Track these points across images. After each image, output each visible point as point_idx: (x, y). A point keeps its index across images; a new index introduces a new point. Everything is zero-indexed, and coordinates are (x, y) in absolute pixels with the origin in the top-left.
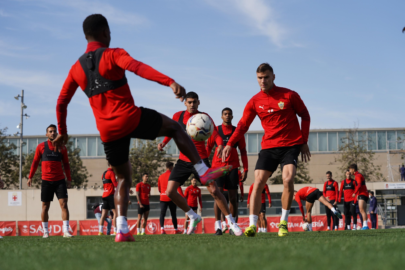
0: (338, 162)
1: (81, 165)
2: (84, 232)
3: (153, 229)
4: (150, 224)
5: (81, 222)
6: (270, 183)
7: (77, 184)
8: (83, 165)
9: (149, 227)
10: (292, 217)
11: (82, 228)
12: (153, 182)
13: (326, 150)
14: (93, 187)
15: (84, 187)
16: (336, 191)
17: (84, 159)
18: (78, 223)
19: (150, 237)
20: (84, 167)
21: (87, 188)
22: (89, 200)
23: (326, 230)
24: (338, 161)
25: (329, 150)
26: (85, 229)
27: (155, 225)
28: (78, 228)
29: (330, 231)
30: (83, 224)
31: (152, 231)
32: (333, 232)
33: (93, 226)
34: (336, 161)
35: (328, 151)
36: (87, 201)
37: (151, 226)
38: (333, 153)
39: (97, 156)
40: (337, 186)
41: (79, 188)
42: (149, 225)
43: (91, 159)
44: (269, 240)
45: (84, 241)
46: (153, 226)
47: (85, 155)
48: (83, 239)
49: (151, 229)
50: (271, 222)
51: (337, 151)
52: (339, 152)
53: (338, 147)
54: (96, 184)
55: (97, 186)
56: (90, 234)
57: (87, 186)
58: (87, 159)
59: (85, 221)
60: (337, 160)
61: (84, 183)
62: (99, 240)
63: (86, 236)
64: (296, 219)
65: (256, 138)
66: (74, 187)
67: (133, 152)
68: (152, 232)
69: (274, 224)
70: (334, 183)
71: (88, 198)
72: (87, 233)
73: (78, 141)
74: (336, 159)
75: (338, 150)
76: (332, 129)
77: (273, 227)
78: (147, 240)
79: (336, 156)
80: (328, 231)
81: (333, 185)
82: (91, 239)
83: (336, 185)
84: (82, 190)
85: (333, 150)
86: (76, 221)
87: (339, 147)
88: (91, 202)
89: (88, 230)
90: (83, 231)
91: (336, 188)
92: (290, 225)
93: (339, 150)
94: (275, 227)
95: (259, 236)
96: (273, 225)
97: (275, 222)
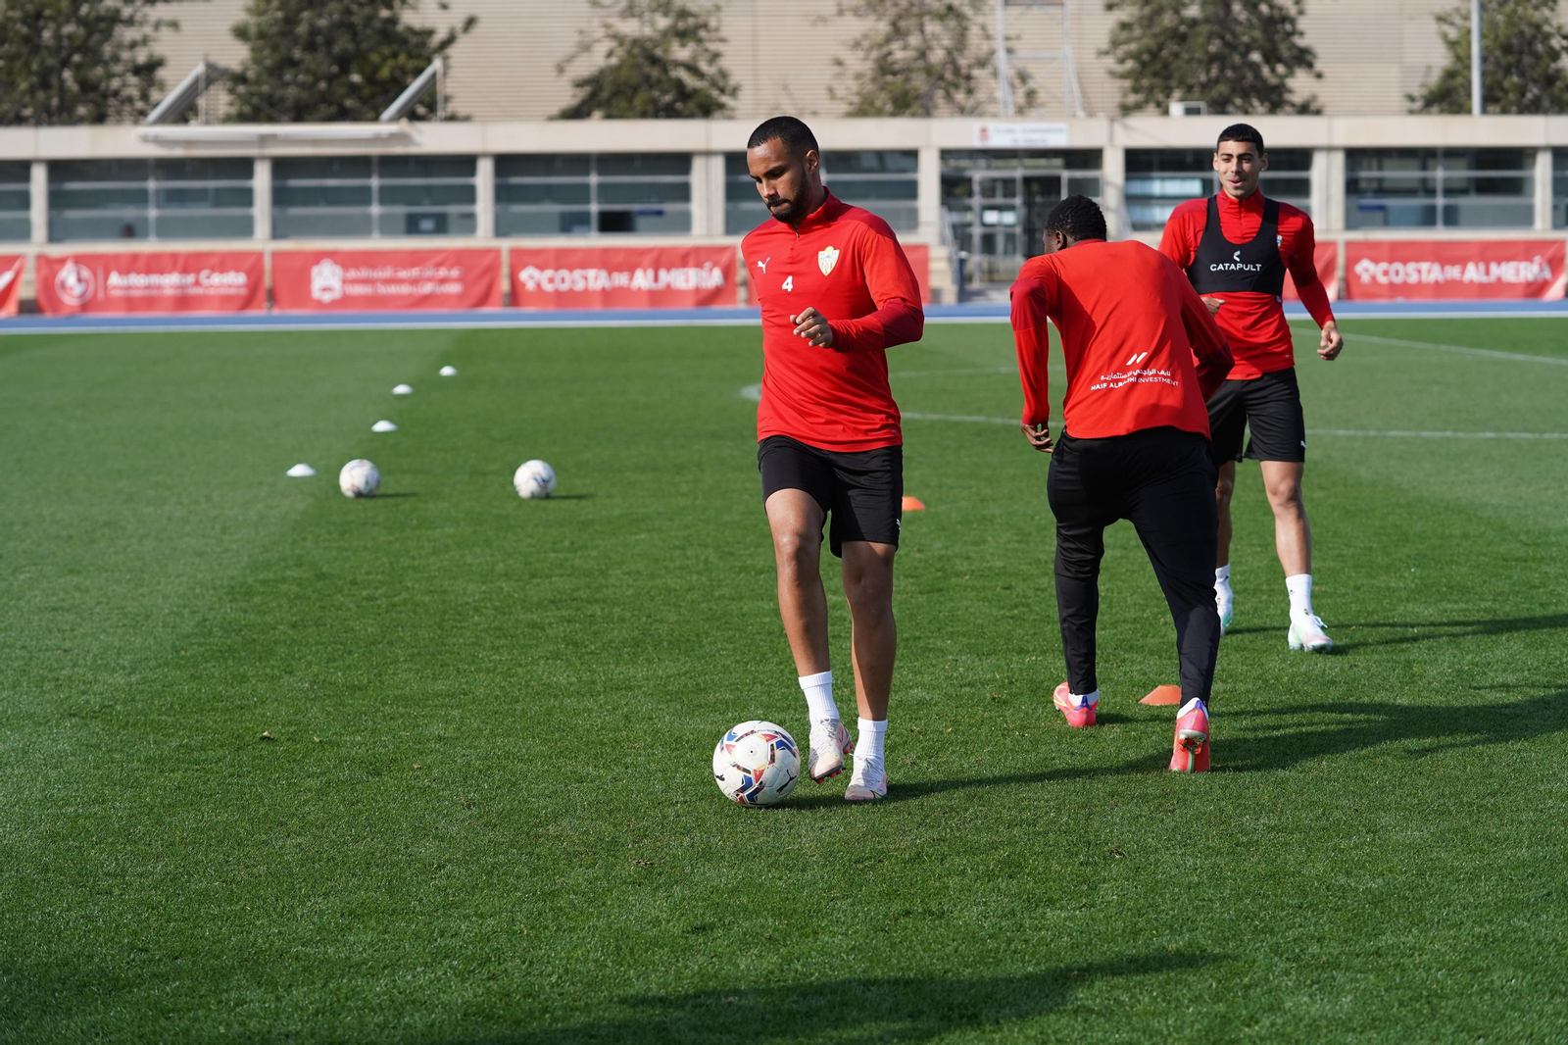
3: (78, 290)
9: (62, 281)
27: (86, 273)
31: (75, 298)
37: (70, 279)
42: (64, 274)
46: (80, 280)
49: (72, 289)
50: (524, 266)
68: (75, 302)
69: (537, 274)
96: (531, 277)
97: (541, 268)
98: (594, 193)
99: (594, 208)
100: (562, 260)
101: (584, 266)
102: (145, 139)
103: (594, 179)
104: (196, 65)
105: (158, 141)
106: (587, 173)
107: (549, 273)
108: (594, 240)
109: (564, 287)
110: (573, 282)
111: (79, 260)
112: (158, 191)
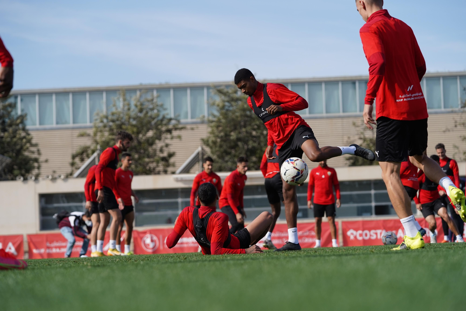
0: (459, 127)
1: (29, 141)
2: (35, 254)
3: (151, 245)
4: (147, 237)
5: (30, 236)
6: (346, 164)
7: (23, 172)
8: (34, 141)
9: (144, 242)
10: (385, 221)
11: (32, 246)
12: (150, 168)
13: (440, 107)
14: (50, 177)
15: (33, 178)
16: (455, 176)
17: (33, 130)
18: (25, 239)
19: (148, 259)
20: (36, 145)
21: (40, 179)
22: (43, 200)
23: (443, 242)
24: (460, 124)
25: (445, 107)
26: (36, 248)
27: (155, 238)
28: (26, 247)
29: (447, 243)
30: (34, 240)
31: (150, 249)
32: (454, 244)
33: (50, 243)
34: (456, 126)
35: (443, 109)
36: (40, 201)
37: (148, 241)
38: (452, 112)
39: (54, 125)
40: (456, 167)
41: (25, 179)
42: (145, 238)
43: (45, 130)
44: (344, 258)
45: (36, 267)
46: (152, 241)
47: (34, 124)
48: (35, 265)
49: (148, 245)
50: (349, 229)
51: (457, 109)
52: (462, 109)
53: (459, 102)
54: (54, 172)
55: (56, 175)
56: (46, 257)
57: (40, 176)
58: (37, 130)
59: (36, 236)
60: (458, 124)
61: (35, 172)
62: (62, 266)
63: (40, 259)
64: (391, 224)
65: (321, 89)
66: (17, 178)
67: (115, 118)
68: (150, 251)
69: (354, 232)
70: (451, 162)
71: (42, 196)
72: (41, 255)
73: (22, 100)
74: (456, 122)
75: (460, 107)
76: (449, 73)
77: (352, 237)
78: (142, 263)
79: (457, 117)
80: (445, 243)
81: (450, 165)
82: (49, 265)
83: (454, 165)
84: (31, 183)
85: (452, 107)
86: (21, 236)
87: (462, 102)
88: (47, 202)
89: (42, 251)
90: (35, 251)
91: (454, 170)
92: (381, 233)
93: (462, 107)
94: (355, 237)
95: (328, 253)
96: (352, 234)
97: (356, 230)
98: (373, 198)
99: (373, 204)
100: (365, 226)
101: (375, 228)
102: (177, 180)
103: (373, 192)
104: (197, 148)
105: (182, 180)
106: (370, 189)
107: (360, 232)
108: (374, 218)
109: (367, 238)
110: (371, 235)
111: (151, 232)
112: (182, 202)
